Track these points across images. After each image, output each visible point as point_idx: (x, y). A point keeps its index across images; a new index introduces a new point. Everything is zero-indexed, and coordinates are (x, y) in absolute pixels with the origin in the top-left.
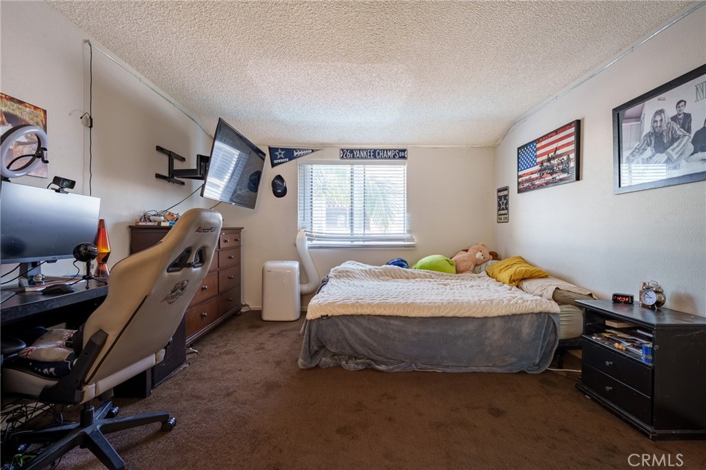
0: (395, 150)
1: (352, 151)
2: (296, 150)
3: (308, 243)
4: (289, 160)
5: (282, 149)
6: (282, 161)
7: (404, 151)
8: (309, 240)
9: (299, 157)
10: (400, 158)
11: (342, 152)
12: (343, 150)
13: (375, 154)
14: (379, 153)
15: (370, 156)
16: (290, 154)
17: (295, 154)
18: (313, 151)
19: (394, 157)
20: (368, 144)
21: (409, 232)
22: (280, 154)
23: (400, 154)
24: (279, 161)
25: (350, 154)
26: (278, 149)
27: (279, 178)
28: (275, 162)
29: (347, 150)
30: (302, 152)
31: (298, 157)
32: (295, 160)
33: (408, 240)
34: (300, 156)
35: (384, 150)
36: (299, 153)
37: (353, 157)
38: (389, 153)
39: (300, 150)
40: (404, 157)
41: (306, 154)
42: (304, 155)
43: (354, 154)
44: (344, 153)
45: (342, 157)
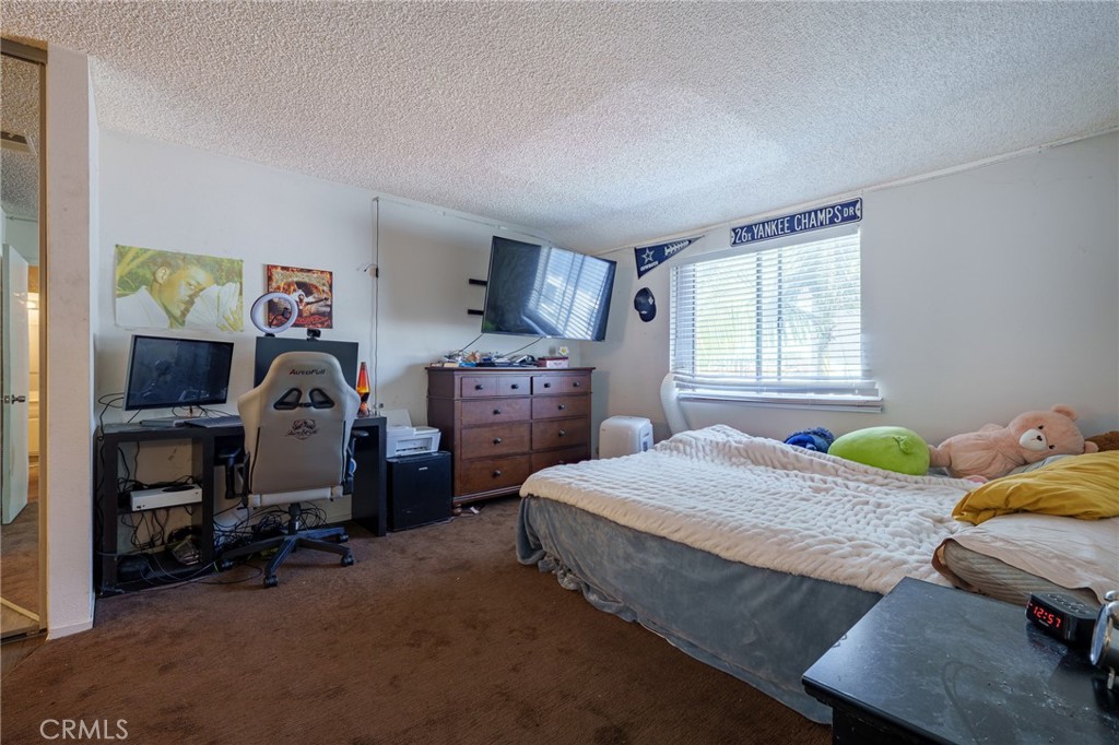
0: (833, 207)
1: (749, 228)
2: (667, 245)
3: (676, 392)
4: (659, 263)
5: (650, 249)
6: (650, 266)
7: (854, 204)
8: (678, 386)
9: (672, 255)
10: (844, 220)
11: (733, 234)
12: (734, 230)
13: (792, 225)
14: (799, 221)
15: (782, 229)
16: (660, 253)
17: (667, 251)
18: (690, 242)
19: (832, 222)
20: (778, 209)
21: (868, 373)
22: (648, 256)
23: (845, 213)
24: (647, 267)
25: (747, 234)
26: (645, 249)
27: (645, 292)
28: (642, 269)
29: (742, 228)
30: (676, 247)
31: (670, 255)
32: (665, 262)
33: (862, 391)
34: (674, 253)
35: (810, 213)
36: (671, 249)
37: (753, 239)
38: (821, 216)
39: (672, 244)
40: (854, 217)
41: (681, 249)
42: (678, 251)
43: (753, 234)
44: (736, 234)
45: (735, 243)
